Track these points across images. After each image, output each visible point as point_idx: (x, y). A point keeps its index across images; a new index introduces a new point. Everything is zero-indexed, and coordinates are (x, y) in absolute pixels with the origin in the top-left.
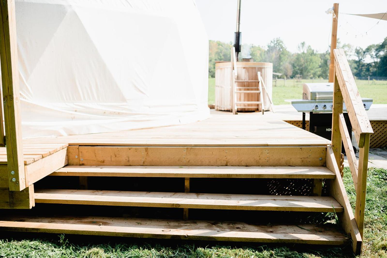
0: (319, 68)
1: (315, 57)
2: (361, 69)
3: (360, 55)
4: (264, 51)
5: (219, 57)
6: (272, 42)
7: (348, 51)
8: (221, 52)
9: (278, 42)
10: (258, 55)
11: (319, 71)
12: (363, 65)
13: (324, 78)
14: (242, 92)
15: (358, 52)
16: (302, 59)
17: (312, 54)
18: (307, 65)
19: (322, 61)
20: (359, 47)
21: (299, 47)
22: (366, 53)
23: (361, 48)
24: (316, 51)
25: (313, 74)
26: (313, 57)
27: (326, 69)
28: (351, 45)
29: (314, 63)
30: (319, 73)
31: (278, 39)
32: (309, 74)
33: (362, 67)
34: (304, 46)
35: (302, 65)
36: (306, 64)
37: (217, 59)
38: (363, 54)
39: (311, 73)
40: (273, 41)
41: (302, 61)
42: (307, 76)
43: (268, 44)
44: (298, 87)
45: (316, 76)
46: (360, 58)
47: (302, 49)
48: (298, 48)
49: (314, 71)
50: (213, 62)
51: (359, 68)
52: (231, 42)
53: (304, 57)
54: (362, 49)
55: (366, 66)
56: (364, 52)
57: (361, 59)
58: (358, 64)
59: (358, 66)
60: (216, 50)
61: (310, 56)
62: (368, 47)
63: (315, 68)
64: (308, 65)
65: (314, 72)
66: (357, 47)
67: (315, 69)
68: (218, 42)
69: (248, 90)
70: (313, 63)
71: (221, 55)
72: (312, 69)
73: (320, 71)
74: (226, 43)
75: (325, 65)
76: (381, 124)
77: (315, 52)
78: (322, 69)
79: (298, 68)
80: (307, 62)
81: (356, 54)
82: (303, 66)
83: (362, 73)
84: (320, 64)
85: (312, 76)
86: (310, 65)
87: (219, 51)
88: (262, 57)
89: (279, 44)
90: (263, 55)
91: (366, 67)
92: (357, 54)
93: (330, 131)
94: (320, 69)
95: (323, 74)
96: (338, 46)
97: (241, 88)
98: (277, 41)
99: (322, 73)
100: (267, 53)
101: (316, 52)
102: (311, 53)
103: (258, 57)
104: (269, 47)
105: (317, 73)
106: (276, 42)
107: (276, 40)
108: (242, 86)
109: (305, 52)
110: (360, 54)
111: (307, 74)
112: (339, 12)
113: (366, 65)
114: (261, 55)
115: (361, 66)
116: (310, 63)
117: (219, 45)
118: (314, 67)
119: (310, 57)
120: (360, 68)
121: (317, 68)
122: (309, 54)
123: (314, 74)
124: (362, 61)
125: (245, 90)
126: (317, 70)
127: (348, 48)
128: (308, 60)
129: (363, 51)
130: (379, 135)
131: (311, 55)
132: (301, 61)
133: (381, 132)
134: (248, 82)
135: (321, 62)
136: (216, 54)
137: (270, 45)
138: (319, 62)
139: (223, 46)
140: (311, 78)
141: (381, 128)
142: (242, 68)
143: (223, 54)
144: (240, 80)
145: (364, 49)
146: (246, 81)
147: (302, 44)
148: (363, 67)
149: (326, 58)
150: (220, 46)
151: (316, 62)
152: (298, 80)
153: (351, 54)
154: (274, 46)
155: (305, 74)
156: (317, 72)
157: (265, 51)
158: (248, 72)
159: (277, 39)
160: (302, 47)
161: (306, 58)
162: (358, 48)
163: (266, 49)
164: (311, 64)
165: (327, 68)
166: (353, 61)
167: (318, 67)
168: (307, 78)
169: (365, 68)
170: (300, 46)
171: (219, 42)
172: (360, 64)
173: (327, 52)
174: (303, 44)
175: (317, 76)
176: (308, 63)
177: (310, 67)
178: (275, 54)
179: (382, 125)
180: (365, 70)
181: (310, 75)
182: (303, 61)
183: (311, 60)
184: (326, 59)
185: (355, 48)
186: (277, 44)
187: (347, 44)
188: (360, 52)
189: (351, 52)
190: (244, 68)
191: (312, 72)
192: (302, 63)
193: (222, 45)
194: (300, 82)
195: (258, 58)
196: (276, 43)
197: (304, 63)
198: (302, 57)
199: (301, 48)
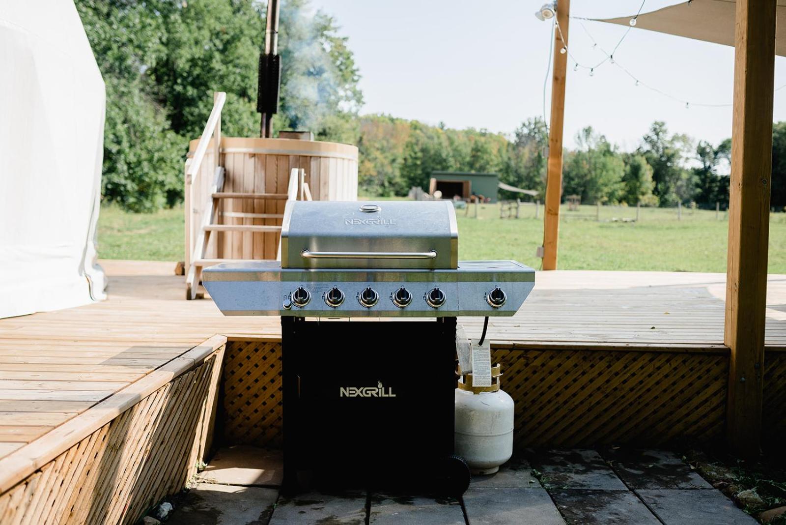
0: (620, 182)
1: (611, 158)
2: (710, 187)
3: (707, 159)
4: (506, 144)
5: (413, 155)
6: (524, 125)
7: (682, 148)
8: (417, 144)
9: (538, 125)
10: (495, 151)
11: (620, 189)
12: (714, 179)
13: (632, 203)
14: (248, 229)
15: (702, 152)
16: (585, 162)
17: (607, 152)
18: (596, 175)
19: (628, 168)
20: (705, 142)
21: (579, 137)
22: (720, 155)
23: (708, 145)
24: (615, 146)
25: (608, 195)
26: (608, 159)
27: (635, 184)
28: (689, 139)
29: (611, 173)
30: (621, 193)
31: (538, 120)
32: (599, 195)
33: (709, 183)
34: (590, 136)
35: (586, 175)
36: (593, 173)
37: (408, 157)
38: (713, 156)
39: (604, 194)
40: (527, 123)
41: (585, 167)
42: (596, 198)
43: (518, 129)
44: (566, 222)
45: (615, 200)
46: (708, 164)
47: (586, 141)
48: (577, 139)
49: (611, 189)
50: (399, 164)
51: (705, 185)
52: (441, 123)
53: (590, 158)
54: (711, 147)
55: (720, 181)
56: (716, 153)
57: (709, 167)
58: (703, 177)
59: (704, 181)
60: (408, 139)
61: (602, 156)
62: (724, 142)
63: (612, 183)
64: (598, 176)
65: (610, 191)
66: (700, 141)
67: (613, 185)
68: (414, 123)
69: (264, 222)
70: (607, 171)
71: (417, 149)
72: (606, 185)
73: (622, 190)
74: (430, 125)
75: (634, 177)
76: (601, 359)
77: (612, 149)
78: (626, 185)
79: (576, 181)
80: (595, 169)
81: (699, 156)
82: (588, 178)
83: (711, 196)
84: (623, 174)
85: (605, 199)
86: (601, 176)
87: (414, 141)
88: (501, 156)
89: (539, 131)
90: (504, 151)
91: (718, 184)
92: (701, 156)
93: (355, 395)
94: (623, 184)
95: (630, 196)
96: (663, 138)
97: (241, 215)
98: (536, 123)
99: (626, 193)
100: (514, 149)
101: (614, 149)
102: (605, 151)
103: (495, 156)
104: (518, 135)
105: (616, 194)
106: (532, 126)
107: (533, 122)
108: (246, 212)
109: (593, 147)
110: (707, 157)
111: (597, 195)
112: (571, 15)
113: (719, 178)
114: (499, 151)
115: (708, 180)
116: (602, 171)
117: (415, 128)
118: (609, 181)
119: (602, 159)
120: (707, 185)
121: (616, 183)
122: (601, 152)
123: (611, 195)
124: (712, 171)
125: (254, 221)
126: (617, 186)
127: (682, 143)
128: (598, 165)
129: (714, 151)
130: (594, 400)
131: (604, 155)
132: (583, 168)
133: (599, 388)
134: (265, 198)
135: (624, 171)
136: (407, 146)
137: (520, 131)
138: (621, 170)
139: (425, 130)
140: (604, 204)
141: (600, 374)
142: (247, 157)
143: (420, 147)
144: (240, 192)
145: (715, 147)
146: (257, 194)
147: (586, 131)
148: (714, 185)
149: (635, 161)
150: (418, 131)
151: (614, 170)
152: (573, 206)
153: (689, 155)
154: (529, 134)
155: (591, 194)
156: (617, 190)
157: (509, 144)
158: (265, 167)
159: (536, 119)
160: (586, 138)
161: (593, 161)
162: (703, 145)
163: (513, 139)
164: (604, 173)
165: (638, 184)
166: (693, 171)
167: (620, 179)
168: (595, 203)
169: (717, 186)
170: (581, 136)
171: (417, 122)
172: (706, 177)
173: (638, 149)
174: (588, 131)
175: (617, 199)
176: (599, 171)
177: (601, 181)
178: (531, 151)
179: (602, 365)
180: (717, 189)
181: (602, 197)
182: (588, 167)
183: (604, 166)
184: (636, 164)
185: (697, 145)
186: (536, 130)
187: (680, 134)
188: (708, 153)
189: (689, 151)
190: (253, 155)
191: (606, 190)
192: (586, 171)
193: (421, 129)
194: (576, 210)
195: (493, 157)
196: (534, 129)
197: (590, 172)
198: (586, 159)
199: (583, 139)
